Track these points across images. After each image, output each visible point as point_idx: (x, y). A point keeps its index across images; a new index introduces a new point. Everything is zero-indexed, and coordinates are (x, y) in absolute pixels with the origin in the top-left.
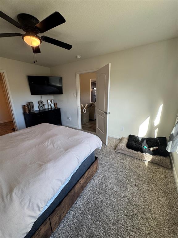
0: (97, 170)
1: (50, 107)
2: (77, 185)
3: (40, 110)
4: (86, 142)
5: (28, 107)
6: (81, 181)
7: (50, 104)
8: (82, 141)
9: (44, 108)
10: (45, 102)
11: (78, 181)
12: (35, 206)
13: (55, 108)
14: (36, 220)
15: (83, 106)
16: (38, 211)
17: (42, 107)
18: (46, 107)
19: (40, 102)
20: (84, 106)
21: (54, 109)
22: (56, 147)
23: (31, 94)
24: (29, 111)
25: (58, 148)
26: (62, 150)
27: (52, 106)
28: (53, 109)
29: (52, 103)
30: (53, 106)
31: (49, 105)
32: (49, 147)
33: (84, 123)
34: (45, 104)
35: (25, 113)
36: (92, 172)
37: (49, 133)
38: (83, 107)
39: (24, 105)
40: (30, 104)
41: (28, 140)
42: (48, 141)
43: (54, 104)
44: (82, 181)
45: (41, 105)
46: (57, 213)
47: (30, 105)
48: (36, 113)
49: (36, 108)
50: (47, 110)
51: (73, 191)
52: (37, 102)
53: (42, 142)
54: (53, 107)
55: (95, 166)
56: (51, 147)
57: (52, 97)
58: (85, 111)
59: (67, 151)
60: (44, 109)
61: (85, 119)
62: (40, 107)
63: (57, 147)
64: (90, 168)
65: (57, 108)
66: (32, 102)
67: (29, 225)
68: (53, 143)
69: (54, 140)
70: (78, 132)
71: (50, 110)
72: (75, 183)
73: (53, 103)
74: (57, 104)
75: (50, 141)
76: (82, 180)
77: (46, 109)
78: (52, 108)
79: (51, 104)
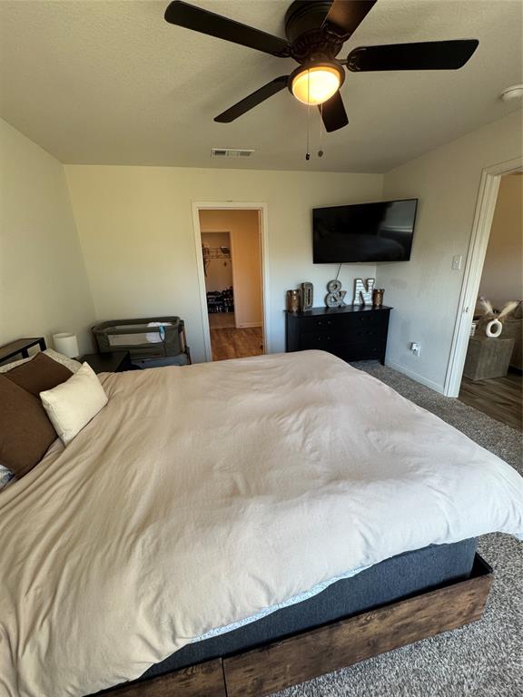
0: (469, 617)
1: (357, 302)
2: (348, 626)
3: (327, 307)
4: (434, 481)
5: (299, 298)
6: (368, 622)
7: (361, 294)
8: (418, 467)
9: (339, 302)
10: (346, 286)
11: (357, 614)
12: (165, 619)
13: (374, 305)
14: (157, 661)
15: (489, 308)
16: (170, 638)
17: (336, 300)
18: (347, 301)
19: (332, 285)
20: (497, 311)
21: (369, 309)
22: (309, 447)
23: (312, 262)
24: (300, 308)
25: (313, 455)
26: (320, 468)
27: (365, 299)
28: (366, 309)
29: (367, 290)
30: (368, 300)
31: (357, 295)
32: (289, 438)
33: (476, 379)
34: (345, 293)
35: (288, 312)
36: (440, 615)
37: (315, 387)
38: (488, 315)
39: (291, 291)
40: (303, 289)
41: (257, 390)
42: (299, 414)
43: (375, 293)
44: (375, 625)
45: (335, 293)
46: (250, 667)
47: (304, 291)
48: (315, 314)
49: (318, 302)
50: (347, 311)
51: (323, 635)
52: (326, 284)
53: (281, 413)
54: (367, 303)
55: (462, 598)
56: (294, 438)
57: (370, 271)
58: (494, 329)
59: (331, 487)
60: (340, 306)
61: (484, 363)
62: (328, 299)
63: (312, 451)
64: (433, 595)
65: (381, 306)
66: (311, 285)
67: (136, 665)
68: (307, 428)
69: (316, 418)
70: (418, 417)
71: (356, 309)
72: (342, 612)
73: (370, 288)
74: (382, 292)
75: (303, 416)
76: (376, 621)
77: (344, 307)
78: (363, 305)
79: (364, 292)
